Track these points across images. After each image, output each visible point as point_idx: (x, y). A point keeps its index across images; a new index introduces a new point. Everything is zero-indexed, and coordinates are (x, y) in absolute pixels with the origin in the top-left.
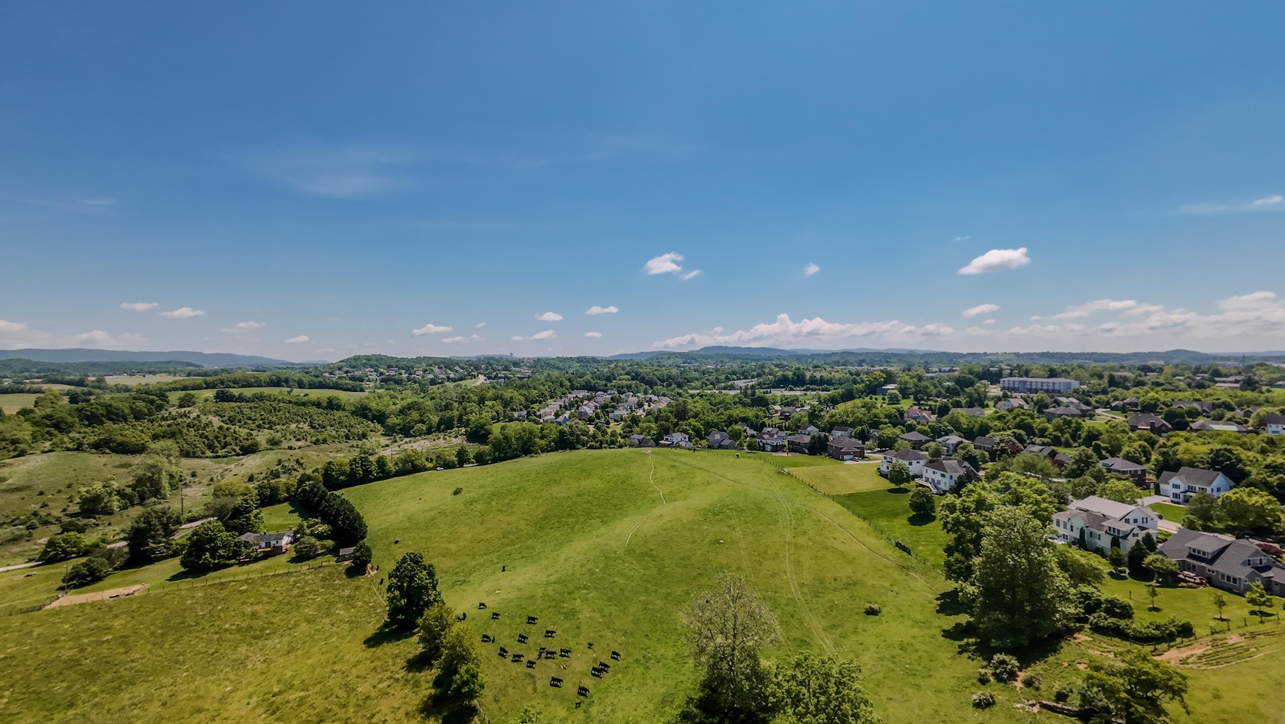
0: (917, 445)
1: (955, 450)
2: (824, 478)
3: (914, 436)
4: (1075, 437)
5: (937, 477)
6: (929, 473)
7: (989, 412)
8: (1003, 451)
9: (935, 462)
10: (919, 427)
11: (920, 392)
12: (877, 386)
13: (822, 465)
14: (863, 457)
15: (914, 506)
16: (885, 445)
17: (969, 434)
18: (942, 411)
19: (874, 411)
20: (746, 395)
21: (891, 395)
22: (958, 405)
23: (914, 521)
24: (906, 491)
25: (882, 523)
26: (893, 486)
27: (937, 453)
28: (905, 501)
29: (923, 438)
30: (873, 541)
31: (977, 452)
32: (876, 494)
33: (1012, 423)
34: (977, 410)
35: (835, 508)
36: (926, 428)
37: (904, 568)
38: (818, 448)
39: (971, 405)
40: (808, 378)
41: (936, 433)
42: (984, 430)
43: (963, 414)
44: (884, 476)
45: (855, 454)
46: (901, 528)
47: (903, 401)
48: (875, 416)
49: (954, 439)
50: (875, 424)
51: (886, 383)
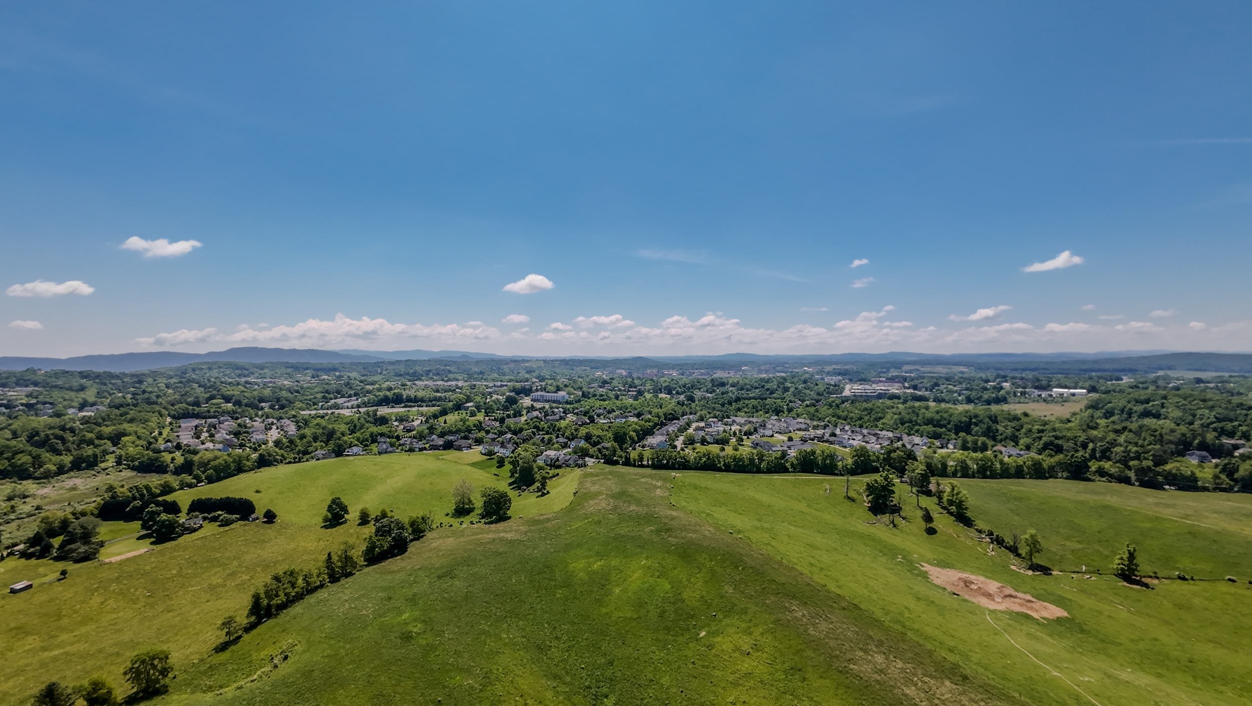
0: (493, 440)
1: (510, 441)
2: (460, 458)
3: (491, 436)
4: (554, 430)
5: (505, 451)
6: (502, 450)
7: (523, 419)
8: (527, 439)
9: (503, 445)
10: (492, 431)
11: (488, 408)
12: (461, 404)
13: (452, 454)
14: (471, 448)
15: (498, 462)
16: (479, 442)
17: (515, 433)
18: (502, 421)
19: (467, 423)
20: (369, 416)
21: (471, 410)
22: (509, 416)
23: (498, 467)
24: (493, 459)
25: (488, 470)
26: (489, 457)
27: (503, 443)
28: (495, 462)
29: (496, 436)
30: (486, 475)
31: (518, 441)
32: (483, 461)
33: (532, 426)
34: (517, 419)
35: (469, 468)
36: (496, 431)
37: (498, 480)
38: (448, 446)
39: (515, 416)
40: (405, 397)
41: (501, 433)
42: (521, 430)
43: (510, 422)
44: (484, 454)
45: (468, 447)
46: (494, 470)
47: (478, 414)
48: (469, 426)
49: (509, 436)
50: (469, 431)
51: (467, 402)
